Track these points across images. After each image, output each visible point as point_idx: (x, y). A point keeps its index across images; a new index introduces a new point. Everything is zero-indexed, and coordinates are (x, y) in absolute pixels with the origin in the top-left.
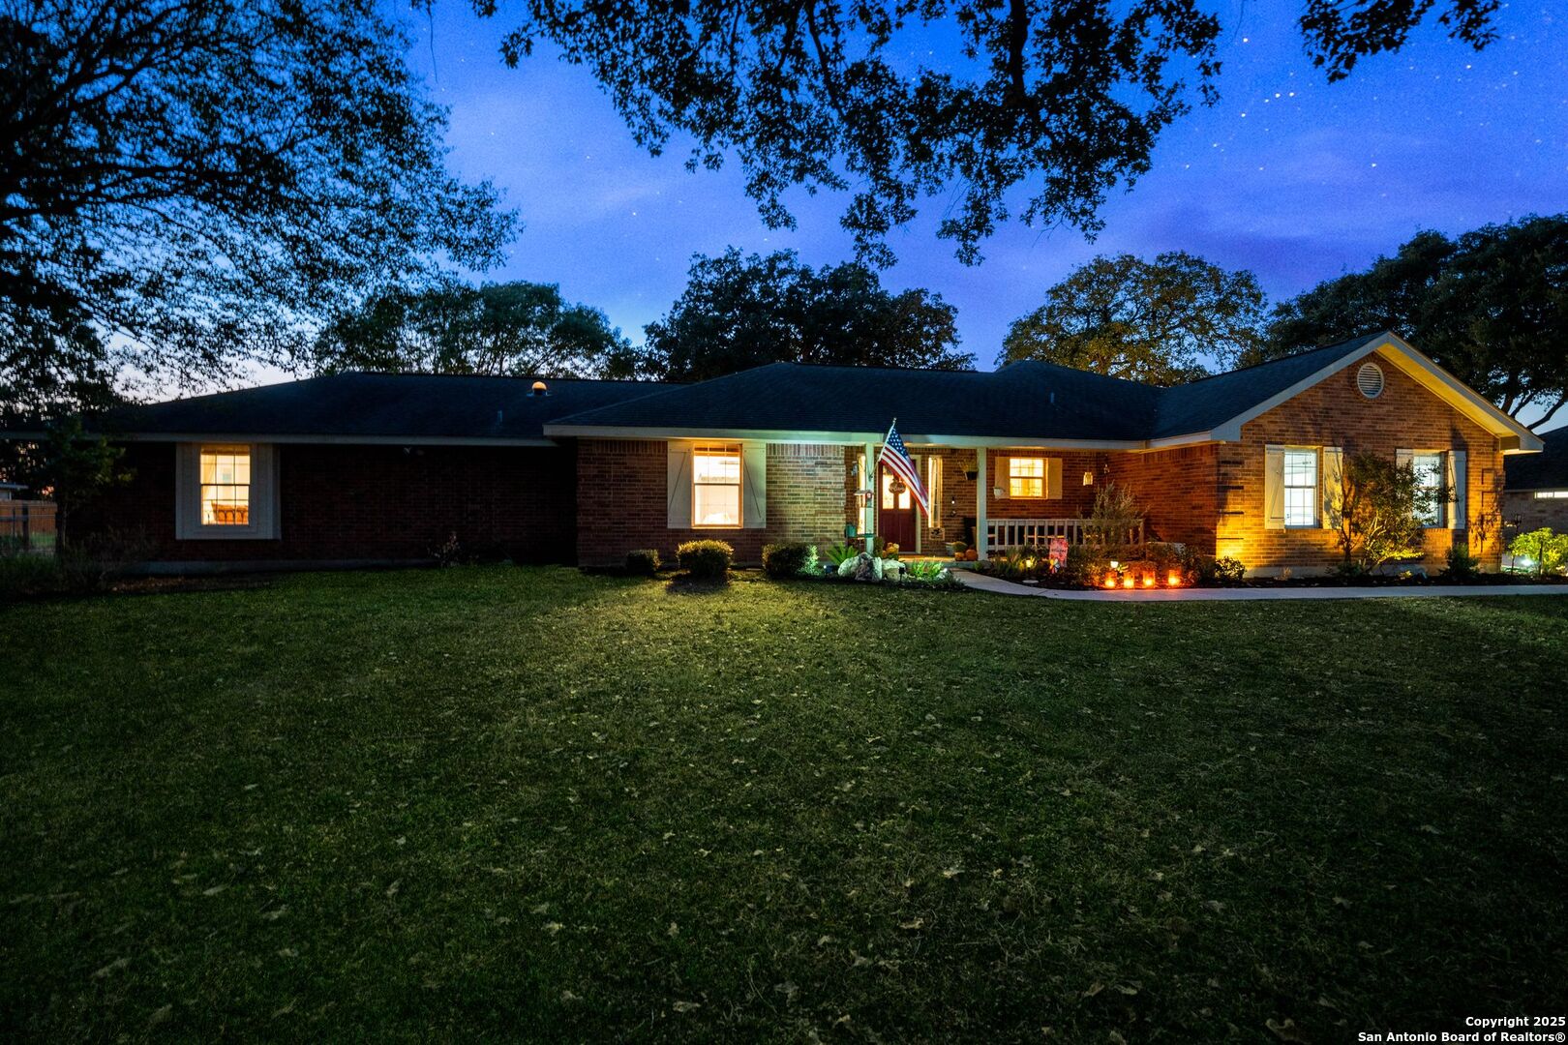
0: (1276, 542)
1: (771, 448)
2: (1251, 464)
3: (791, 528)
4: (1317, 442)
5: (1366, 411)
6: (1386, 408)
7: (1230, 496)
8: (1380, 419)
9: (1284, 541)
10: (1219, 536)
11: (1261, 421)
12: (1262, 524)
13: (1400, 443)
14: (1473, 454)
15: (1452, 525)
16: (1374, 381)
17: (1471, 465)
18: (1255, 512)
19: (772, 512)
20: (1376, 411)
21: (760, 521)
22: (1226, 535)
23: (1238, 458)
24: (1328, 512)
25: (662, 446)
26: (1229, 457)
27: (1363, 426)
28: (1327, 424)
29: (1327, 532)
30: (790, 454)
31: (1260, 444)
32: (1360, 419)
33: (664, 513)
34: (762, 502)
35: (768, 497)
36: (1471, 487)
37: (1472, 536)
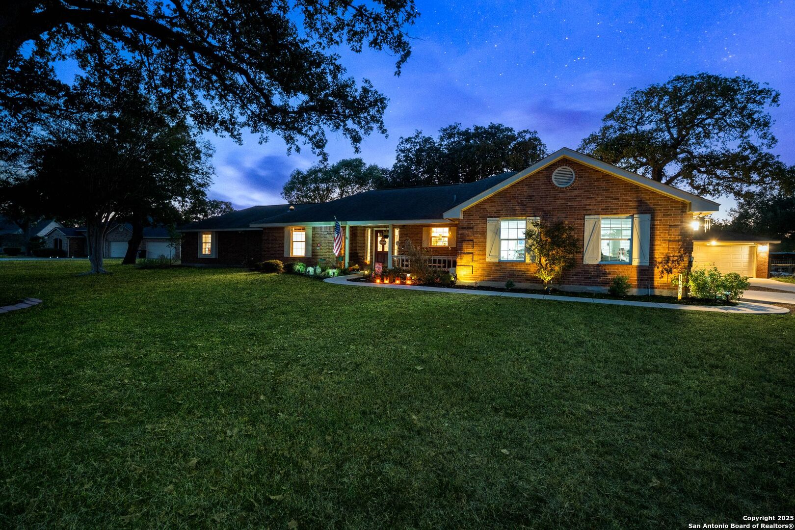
0: (493, 268)
1: (314, 228)
2: (479, 228)
3: (319, 257)
4: (522, 215)
5: (561, 195)
6: (576, 192)
7: (465, 245)
8: (572, 198)
9: (498, 268)
10: (458, 264)
11: (485, 206)
12: (485, 259)
13: (589, 212)
14: (659, 216)
15: (636, 262)
16: (568, 177)
17: (657, 223)
18: (481, 253)
19: (314, 252)
20: (569, 194)
21: (310, 255)
22: (463, 264)
23: (471, 226)
24: (529, 253)
25: (283, 228)
26: (465, 225)
27: (559, 203)
28: (529, 205)
29: (529, 264)
30: (319, 230)
31: (484, 218)
32: (555, 200)
33: (283, 251)
34: (310, 248)
35: (312, 246)
36: (657, 238)
37: (657, 271)
